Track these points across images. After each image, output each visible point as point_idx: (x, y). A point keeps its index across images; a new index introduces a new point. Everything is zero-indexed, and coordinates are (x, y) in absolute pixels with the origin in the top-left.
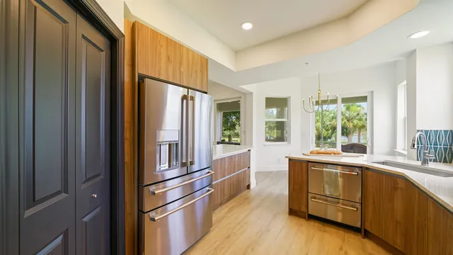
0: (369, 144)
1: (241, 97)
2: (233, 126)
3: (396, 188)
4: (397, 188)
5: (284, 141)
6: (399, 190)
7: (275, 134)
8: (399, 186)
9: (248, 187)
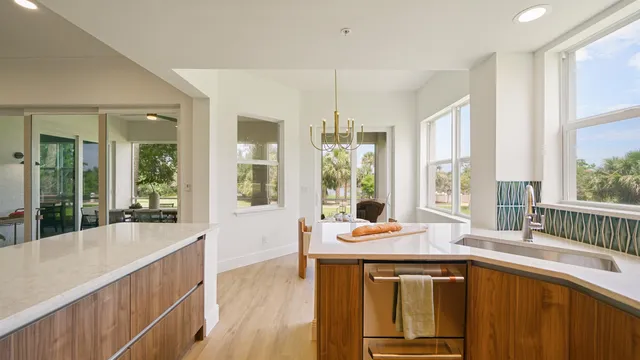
0: (389, 201)
1: (178, 106)
2: (167, 175)
3: (545, 305)
4: (550, 305)
5: (266, 204)
6: (554, 310)
7: (248, 188)
8: (555, 300)
9: (199, 336)
